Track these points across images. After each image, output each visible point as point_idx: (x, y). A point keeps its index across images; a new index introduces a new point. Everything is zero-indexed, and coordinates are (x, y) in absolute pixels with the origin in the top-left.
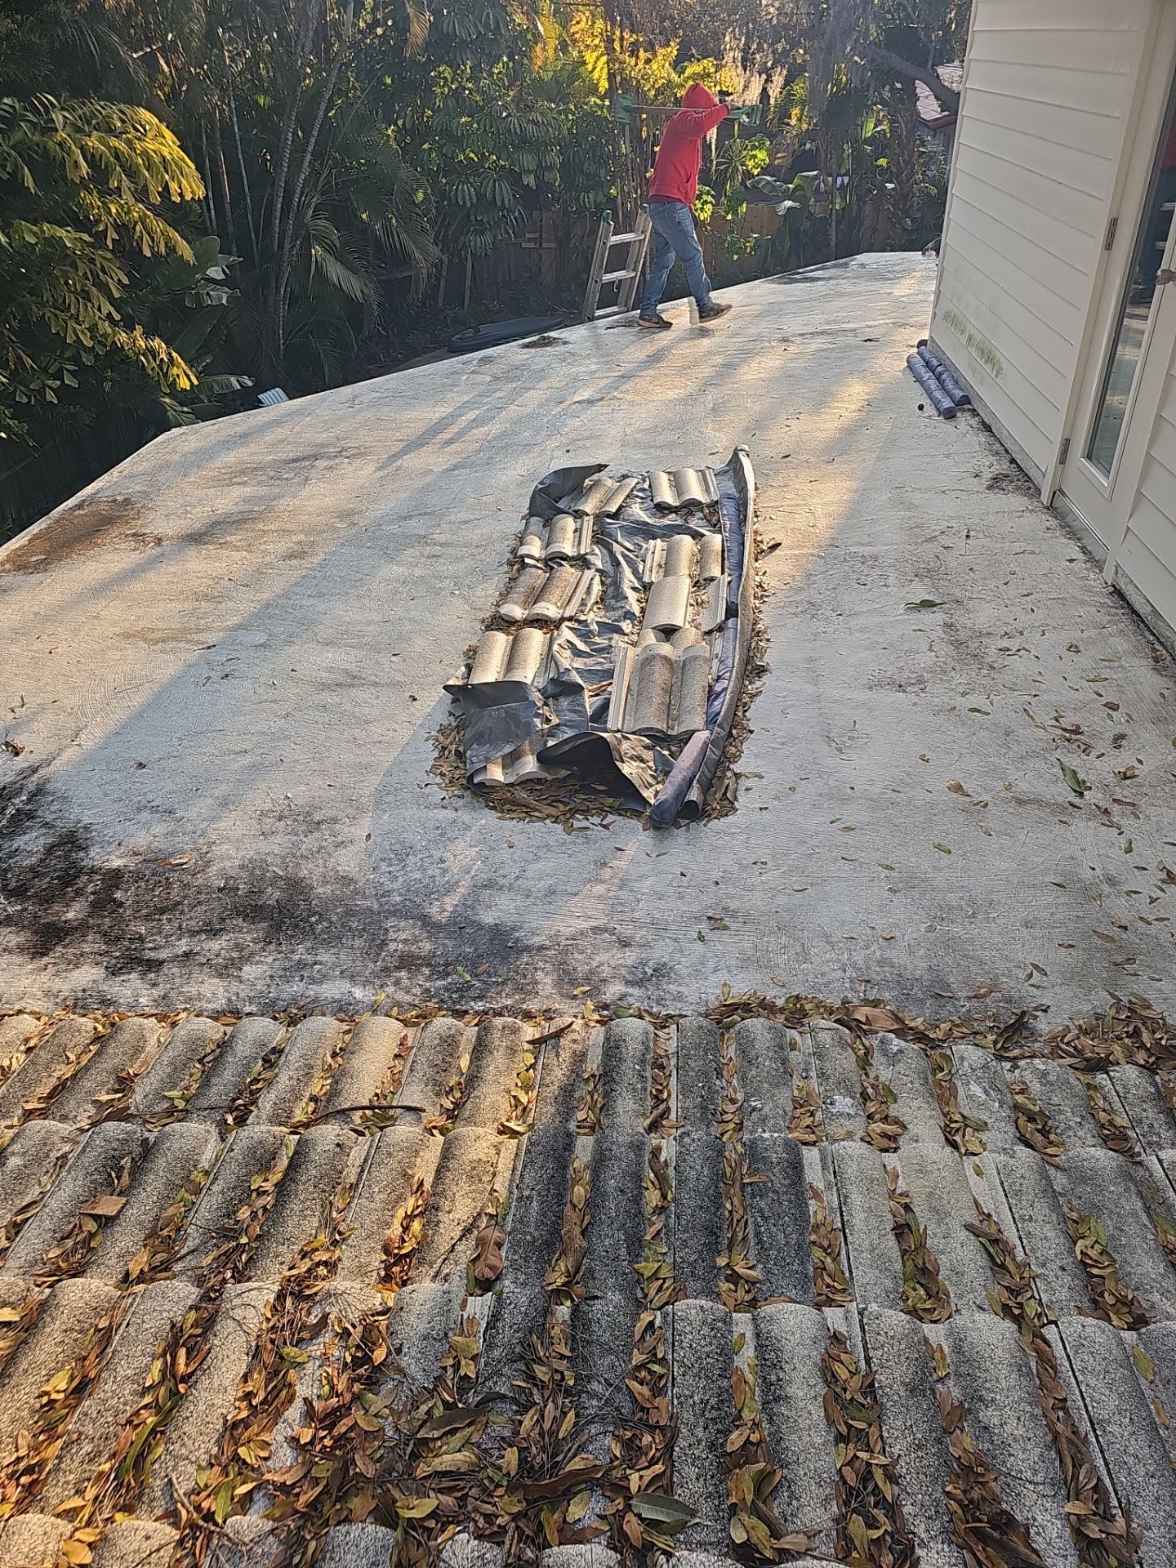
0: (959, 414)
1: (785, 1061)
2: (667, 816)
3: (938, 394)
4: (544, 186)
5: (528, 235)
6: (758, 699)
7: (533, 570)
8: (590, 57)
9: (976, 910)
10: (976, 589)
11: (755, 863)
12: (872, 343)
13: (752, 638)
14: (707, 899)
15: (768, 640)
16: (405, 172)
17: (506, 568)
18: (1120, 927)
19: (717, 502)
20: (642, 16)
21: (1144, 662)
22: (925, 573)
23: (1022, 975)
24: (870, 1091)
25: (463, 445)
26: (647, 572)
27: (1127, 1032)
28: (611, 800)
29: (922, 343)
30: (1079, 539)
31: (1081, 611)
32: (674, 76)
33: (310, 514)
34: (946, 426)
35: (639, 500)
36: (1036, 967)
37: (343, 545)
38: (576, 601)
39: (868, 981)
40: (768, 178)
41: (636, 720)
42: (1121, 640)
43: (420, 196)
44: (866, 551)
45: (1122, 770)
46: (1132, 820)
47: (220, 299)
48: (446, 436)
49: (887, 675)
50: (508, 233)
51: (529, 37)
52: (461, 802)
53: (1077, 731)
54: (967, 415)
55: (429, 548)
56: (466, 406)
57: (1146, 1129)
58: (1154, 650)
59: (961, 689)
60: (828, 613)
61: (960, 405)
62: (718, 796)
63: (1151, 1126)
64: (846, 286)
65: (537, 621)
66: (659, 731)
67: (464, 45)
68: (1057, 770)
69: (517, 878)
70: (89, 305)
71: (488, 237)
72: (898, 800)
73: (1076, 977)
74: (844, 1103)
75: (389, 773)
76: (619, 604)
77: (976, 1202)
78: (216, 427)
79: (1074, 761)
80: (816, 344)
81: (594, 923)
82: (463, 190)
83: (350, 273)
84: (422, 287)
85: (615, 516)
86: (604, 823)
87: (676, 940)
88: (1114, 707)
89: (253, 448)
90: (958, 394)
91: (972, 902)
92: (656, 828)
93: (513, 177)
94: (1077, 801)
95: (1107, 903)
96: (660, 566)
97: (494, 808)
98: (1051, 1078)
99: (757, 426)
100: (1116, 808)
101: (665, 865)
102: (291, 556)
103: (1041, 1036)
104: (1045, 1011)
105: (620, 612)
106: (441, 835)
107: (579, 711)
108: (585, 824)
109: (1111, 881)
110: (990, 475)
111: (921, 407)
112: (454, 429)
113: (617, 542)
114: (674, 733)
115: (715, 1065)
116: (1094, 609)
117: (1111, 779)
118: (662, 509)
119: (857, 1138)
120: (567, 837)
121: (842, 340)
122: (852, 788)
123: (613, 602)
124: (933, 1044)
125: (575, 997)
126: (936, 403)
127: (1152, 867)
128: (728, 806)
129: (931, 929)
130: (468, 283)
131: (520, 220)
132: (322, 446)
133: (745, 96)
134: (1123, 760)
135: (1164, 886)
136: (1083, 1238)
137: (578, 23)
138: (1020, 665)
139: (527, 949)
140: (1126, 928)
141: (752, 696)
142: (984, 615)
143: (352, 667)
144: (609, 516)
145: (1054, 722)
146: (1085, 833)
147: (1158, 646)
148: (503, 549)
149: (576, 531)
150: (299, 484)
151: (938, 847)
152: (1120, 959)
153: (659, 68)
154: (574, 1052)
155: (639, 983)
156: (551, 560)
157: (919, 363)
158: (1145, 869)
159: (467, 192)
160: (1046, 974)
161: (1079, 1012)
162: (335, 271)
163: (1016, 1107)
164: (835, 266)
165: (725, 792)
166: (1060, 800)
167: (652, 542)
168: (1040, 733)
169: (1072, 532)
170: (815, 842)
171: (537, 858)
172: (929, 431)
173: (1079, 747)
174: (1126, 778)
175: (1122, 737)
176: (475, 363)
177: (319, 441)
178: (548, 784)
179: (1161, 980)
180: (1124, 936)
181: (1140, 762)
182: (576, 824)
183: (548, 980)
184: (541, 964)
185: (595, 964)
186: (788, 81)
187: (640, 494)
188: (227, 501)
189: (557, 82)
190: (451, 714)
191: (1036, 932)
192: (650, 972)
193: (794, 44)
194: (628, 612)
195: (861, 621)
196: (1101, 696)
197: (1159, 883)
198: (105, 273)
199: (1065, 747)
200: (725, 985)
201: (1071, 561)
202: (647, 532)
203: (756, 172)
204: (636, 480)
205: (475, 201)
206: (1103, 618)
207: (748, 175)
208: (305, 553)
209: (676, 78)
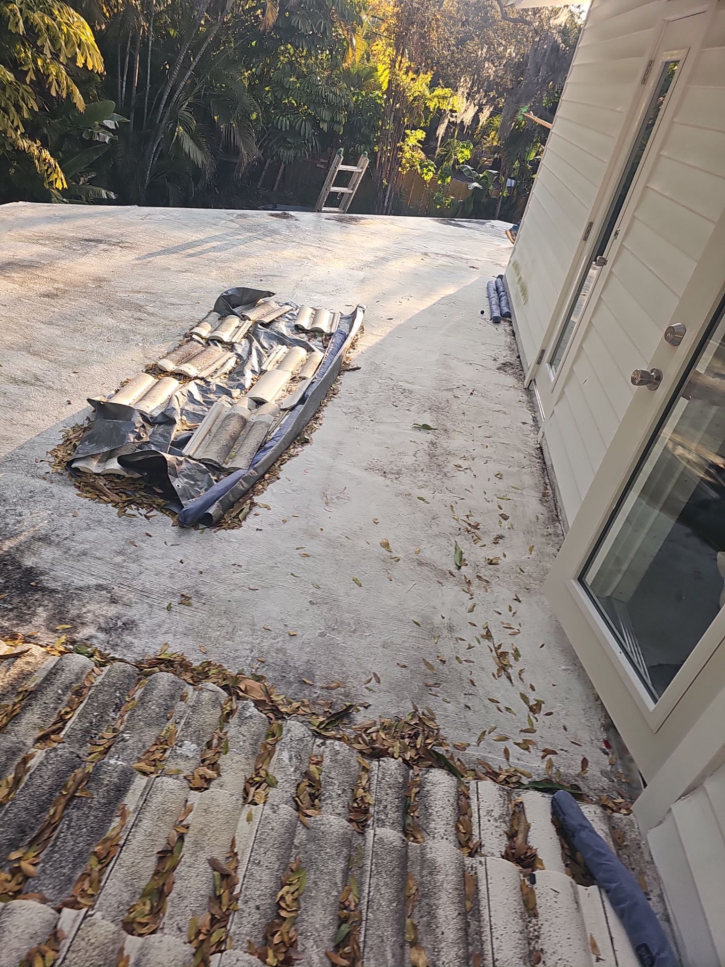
0: (502, 322)
1: (168, 708)
2: (189, 520)
3: (494, 307)
4: (332, 133)
5: (322, 160)
6: (295, 459)
7: (195, 343)
8: (381, 67)
9: (358, 628)
10: (461, 425)
11: (234, 565)
12: (474, 270)
13: (310, 420)
14: (189, 582)
15: (321, 424)
16: (247, 99)
17: (181, 338)
18: (441, 660)
19: (333, 334)
20: (416, 53)
21: (537, 494)
22: (436, 409)
23: (364, 679)
24: (215, 741)
25: (198, 260)
26: (267, 363)
27: (410, 734)
28: (161, 501)
29: (501, 277)
30: (535, 412)
31: (516, 455)
32: (427, 93)
33: (76, 273)
34: (491, 326)
35: (287, 320)
36: (375, 675)
37: (85, 297)
38: (212, 369)
39: (263, 662)
40: (469, 167)
41: (204, 452)
42: (530, 478)
43: (254, 116)
44: (407, 386)
45: (491, 558)
46: (482, 592)
47: (104, 138)
48: (191, 251)
49: (380, 464)
50: (305, 154)
51: (345, 44)
52: (59, 478)
53: (476, 527)
54: (507, 324)
55: (140, 313)
56: (215, 238)
57: (381, 808)
58: (546, 489)
59: (420, 484)
60: (366, 418)
61: (504, 317)
62: (233, 514)
63: (385, 807)
64: (477, 234)
65: (180, 374)
66: (216, 463)
67: (303, 36)
68: (452, 549)
69: (66, 538)
70: (7, 117)
71: (292, 153)
72: (346, 544)
73: (397, 688)
74: (189, 748)
75: (22, 448)
76: (238, 378)
77: (233, 841)
78: (49, 208)
79: (465, 545)
80: (442, 261)
81: (101, 582)
82: (282, 121)
83: (197, 149)
84: (243, 169)
85: (266, 325)
86: (148, 515)
87: (151, 606)
88: (505, 518)
89: (65, 226)
90: (505, 310)
91: (358, 622)
92: (182, 527)
93: (315, 122)
94: (455, 571)
95: (441, 641)
96: (277, 362)
97: (79, 487)
98: (339, 757)
99: (382, 298)
100: (476, 582)
101: (174, 552)
102: (48, 296)
103: (355, 725)
104: (366, 708)
105: (236, 383)
106: (31, 497)
107: (167, 437)
108: (135, 512)
109: (451, 629)
110: (502, 362)
111: (482, 312)
112: (199, 249)
113: (259, 341)
114: (227, 467)
115: (117, 701)
116: (523, 456)
117: (483, 563)
118: (299, 329)
119: (181, 776)
120: (117, 518)
121: (458, 263)
122: (322, 530)
123: (235, 376)
124: (280, 716)
125: (55, 631)
126: (492, 312)
127: (480, 625)
128: (237, 523)
129: (322, 635)
130: (279, 178)
131: (315, 149)
132: (109, 236)
133: (464, 116)
134: (494, 552)
135: (481, 639)
136: (290, 885)
137: (377, 45)
138: (462, 478)
139: (44, 589)
140: (444, 662)
141: (291, 456)
142: (457, 442)
143: (39, 373)
144: (263, 324)
145: (466, 519)
146: (451, 593)
147: (548, 487)
148: (187, 326)
149: (238, 327)
150: (80, 254)
151: (355, 580)
152: (431, 682)
153: (418, 86)
154: (22, 671)
155: (107, 631)
156: (212, 340)
157: (493, 286)
158: (475, 625)
159: (284, 122)
160: (379, 682)
161: (388, 713)
162: (188, 145)
163: (307, 774)
164: (476, 222)
165: (238, 514)
166: (445, 568)
167: (280, 346)
168: (454, 523)
169: (532, 406)
170: (280, 559)
171: (89, 528)
172: (480, 327)
173: (473, 537)
174: (491, 564)
175: (501, 537)
176: (235, 215)
177: (110, 233)
178: (124, 480)
179: (449, 702)
180: (441, 667)
181: (505, 556)
182: (129, 511)
183: (44, 615)
184: (46, 602)
185: (84, 610)
186: (492, 115)
187: (290, 317)
188: (25, 252)
189: (359, 76)
190: (88, 418)
191: (387, 651)
192: (120, 624)
193: (500, 95)
194: (241, 384)
195: (381, 428)
196: (501, 509)
197: (479, 637)
198: (24, 101)
199: (465, 535)
200: (166, 644)
201: (524, 423)
202: (281, 339)
203: (461, 161)
204: (291, 308)
205: (288, 129)
206: (526, 462)
207: (457, 162)
208: (57, 295)
209: (428, 94)
